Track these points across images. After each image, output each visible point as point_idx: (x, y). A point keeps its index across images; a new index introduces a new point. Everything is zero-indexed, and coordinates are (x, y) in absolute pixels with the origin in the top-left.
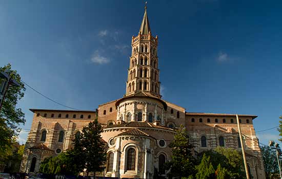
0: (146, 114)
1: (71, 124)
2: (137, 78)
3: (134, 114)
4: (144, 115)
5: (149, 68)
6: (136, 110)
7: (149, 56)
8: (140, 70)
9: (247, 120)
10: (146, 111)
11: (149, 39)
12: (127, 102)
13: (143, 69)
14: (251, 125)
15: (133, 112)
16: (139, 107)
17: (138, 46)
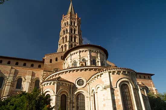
0: (99, 61)
1: (13, 71)
2: (69, 42)
3: (90, 59)
4: (98, 62)
5: (78, 37)
6: (91, 56)
7: (77, 29)
8: (71, 37)
9: (148, 76)
10: (99, 59)
11: (76, 18)
12: (81, 50)
13: (73, 36)
14: (151, 80)
15: (89, 58)
16: (93, 54)
17: (69, 21)
